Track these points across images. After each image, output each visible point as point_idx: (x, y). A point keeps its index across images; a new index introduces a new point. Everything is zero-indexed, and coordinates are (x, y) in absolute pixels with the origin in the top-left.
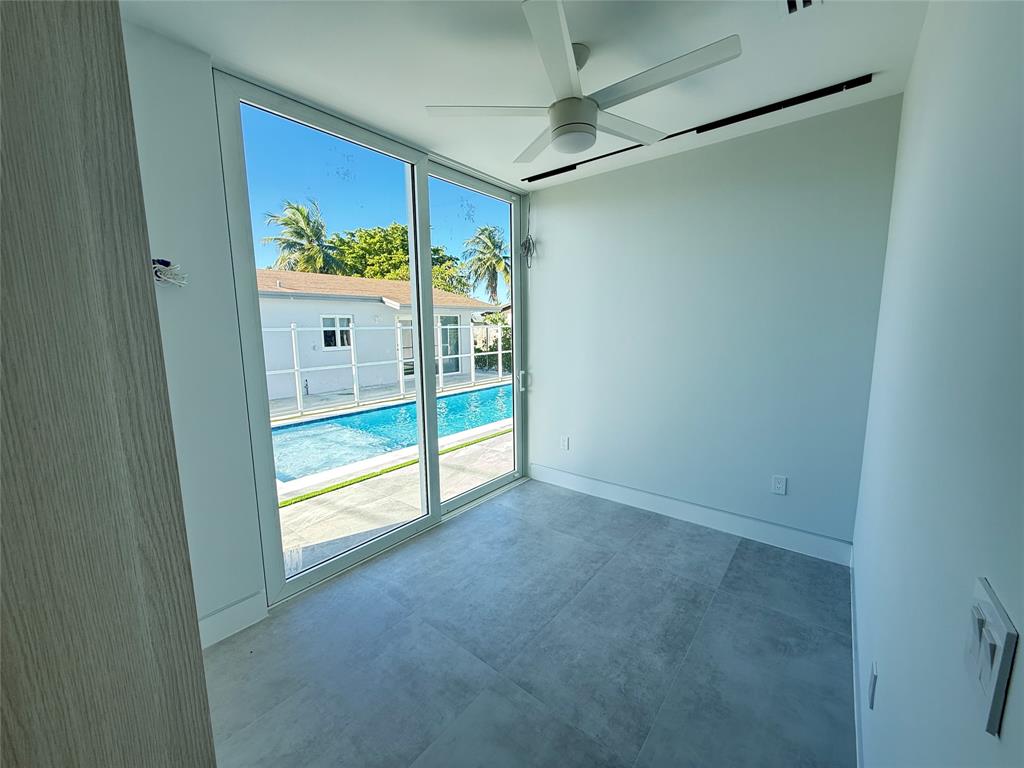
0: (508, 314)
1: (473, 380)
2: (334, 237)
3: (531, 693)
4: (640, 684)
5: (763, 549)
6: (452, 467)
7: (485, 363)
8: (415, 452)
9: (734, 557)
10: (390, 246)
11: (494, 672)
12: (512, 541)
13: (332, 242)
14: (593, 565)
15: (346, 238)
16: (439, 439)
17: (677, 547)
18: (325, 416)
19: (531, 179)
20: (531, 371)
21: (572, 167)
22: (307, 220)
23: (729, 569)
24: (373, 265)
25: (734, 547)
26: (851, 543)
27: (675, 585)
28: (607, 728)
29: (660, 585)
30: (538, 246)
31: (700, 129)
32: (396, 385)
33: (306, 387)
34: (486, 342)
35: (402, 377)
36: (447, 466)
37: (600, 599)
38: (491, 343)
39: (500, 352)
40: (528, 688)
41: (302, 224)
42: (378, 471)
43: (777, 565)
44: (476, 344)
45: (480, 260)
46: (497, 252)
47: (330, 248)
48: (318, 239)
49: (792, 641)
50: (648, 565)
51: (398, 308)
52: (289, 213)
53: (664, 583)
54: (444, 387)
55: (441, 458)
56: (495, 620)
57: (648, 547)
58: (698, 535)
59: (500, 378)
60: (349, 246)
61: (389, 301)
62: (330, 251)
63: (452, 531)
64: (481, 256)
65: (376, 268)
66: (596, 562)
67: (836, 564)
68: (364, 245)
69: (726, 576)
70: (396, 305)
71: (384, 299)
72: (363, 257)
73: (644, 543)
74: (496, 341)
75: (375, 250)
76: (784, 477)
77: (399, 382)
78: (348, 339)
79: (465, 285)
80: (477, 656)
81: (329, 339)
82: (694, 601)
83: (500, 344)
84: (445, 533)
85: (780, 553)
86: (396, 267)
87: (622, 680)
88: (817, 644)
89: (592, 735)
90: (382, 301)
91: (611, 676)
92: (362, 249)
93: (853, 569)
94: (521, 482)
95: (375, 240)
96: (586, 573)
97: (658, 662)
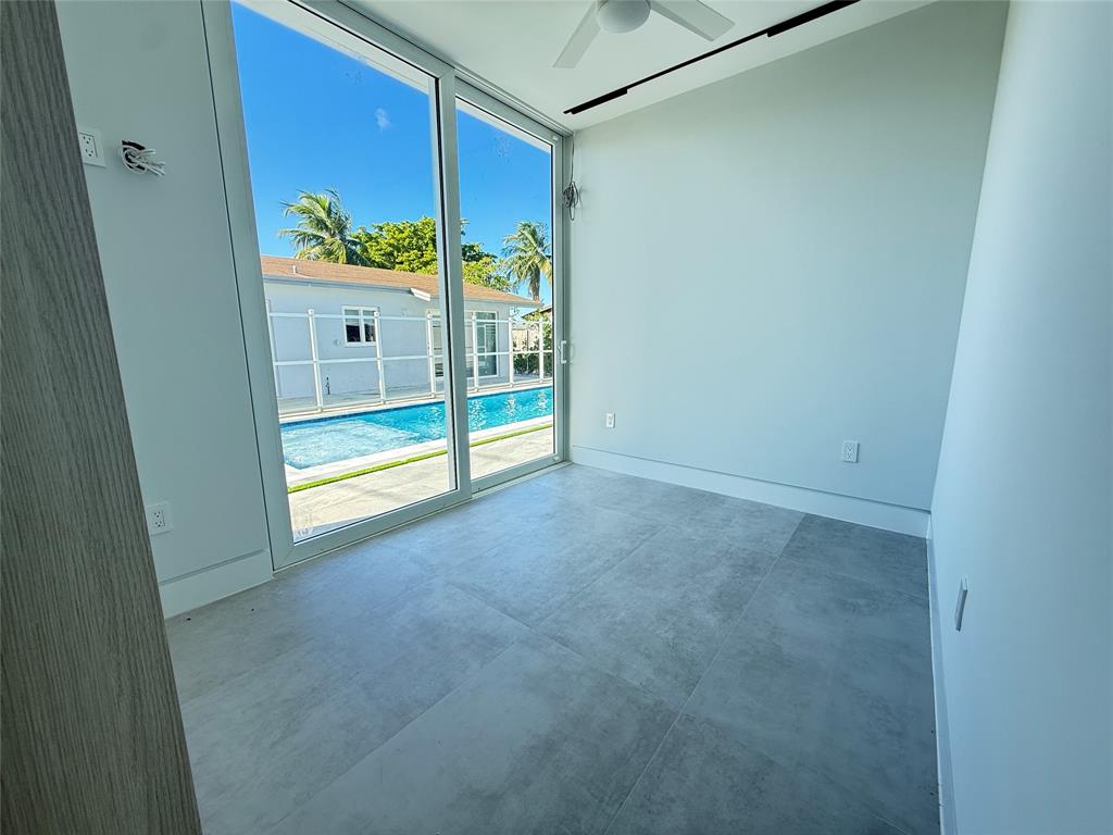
0: (549, 315)
1: (511, 381)
2: (360, 231)
3: (567, 646)
4: (690, 639)
5: (829, 524)
6: (485, 457)
7: (525, 365)
8: (443, 443)
9: (798, 529)
10: (420, 242)
11: (525, 627)
12: (550, 516)
13: (357, 237)
14: (640, 536)
15: (374, 233)
16: (470, 434)
17: (734, 521)
18: (347, 412)
19: (575, 111)
20: (572, 342)
21: (623, 91)
22: (329, 213)
23: (792, 540)
24: (402, 263)
25: (797, 522)
26: (929, 512)
27: (732, 553)
28: (653, 677)
29: (713, 553)
30: (582, 195)
31: (772, 31)
32: (427, 387)
33: (328, 387)
34: (526, 343)
35: (433, 378)
36: (478, 455)
37: (648, 566)
38: (532, 345)
39: (541, 353)
40: (564, 642)
41: (323, 215)
42: (404, 460)
43: (846, 537)
44: (515, 346)
45: (520, 258)
46: (539, 250)
47: (355, 243)
48: (341, 232)
49: (862, 602)
50: (702, 537)
51: (429, 300)
52: (305, 202)
53: (719, 552)
54: (476, 388)
55: (471, 450)
56: (529, 583)
57: (701, 521)
58: (756, 511)
59: (541, 380)
60: (377, 242)
61: (419, 292)
62: (354, 247)
63: (484, 506)
64: (523, 254)
65: (406, 266)
66: (643, 534)
67: (910, 536)
68: (392, 241)
69: (788, 546)
70: (426, 297)
71: (413, 290)
72: (391, 254)
73: (697, 517)
74: (538, 343)
75: (404, 246)
76: (856, 443)
77: (430, 384)
78: (373, 335)
79: (504, 283)
80: (509, 615)
81: (353, 333)
82: (752, 567)
83: (542, 345)
84: (474, 509)
85: (849, 527)
86: (426, 264)
87: (671, 635)
88: (890, 604)
89: (636, 683)
90: (410, 292)
91: (658, 632)
92: (390, 245)
93: (931, 541)
94: (561, 465)
95: (404, 235)
96: (633, 542)
97: (712, 620)
